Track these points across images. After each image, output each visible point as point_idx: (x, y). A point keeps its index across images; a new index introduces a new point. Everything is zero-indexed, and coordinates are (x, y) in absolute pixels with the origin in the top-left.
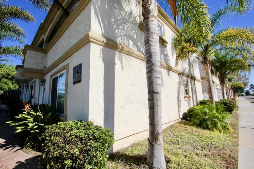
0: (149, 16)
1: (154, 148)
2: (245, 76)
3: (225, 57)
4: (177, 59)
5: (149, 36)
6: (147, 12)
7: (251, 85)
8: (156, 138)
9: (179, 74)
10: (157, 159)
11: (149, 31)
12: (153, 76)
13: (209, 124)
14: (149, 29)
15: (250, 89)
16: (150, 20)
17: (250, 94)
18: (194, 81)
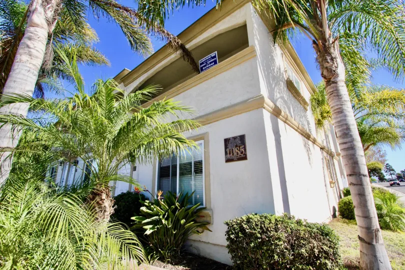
0: (338, 80)
1: (377, 250)
2: (380, 151)
3: (361, 124)
4: (316, 130)
5: (342, 105)
6: (335, 76)
7: (387, 164)
8: (376, 236)
9: (321, 148)
10: (384, 264)
11: (341, 98)
12: (357, 153)
13: (389, 222)
14: (341, 95)
15: (386, 172)
16: (340, 85)
17: (386, 179)
18: (333, 159)
